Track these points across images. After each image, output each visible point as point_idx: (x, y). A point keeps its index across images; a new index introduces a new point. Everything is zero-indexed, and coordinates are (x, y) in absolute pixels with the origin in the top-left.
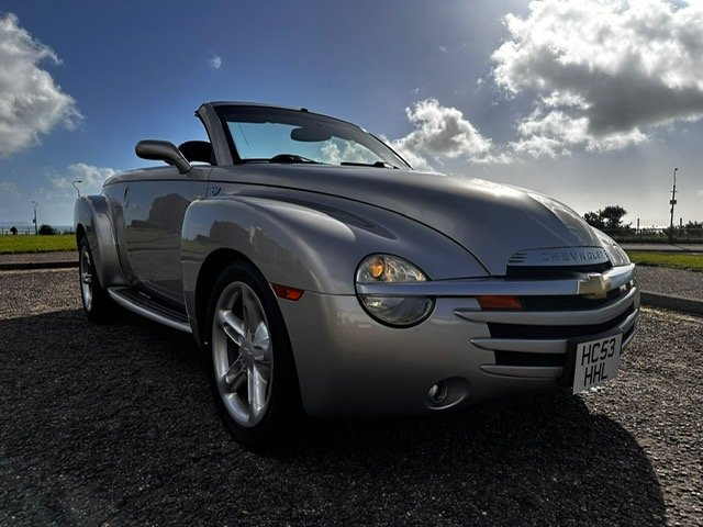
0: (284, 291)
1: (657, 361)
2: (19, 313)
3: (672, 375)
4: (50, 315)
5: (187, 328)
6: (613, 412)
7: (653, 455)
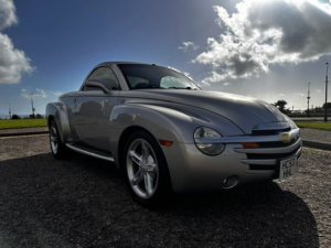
0: (164, 142)
1: (308, 169)
2: (21, 156)
3: (315, 174)
4: (36, 156)
5: (112, 159)
6: (292, 190)
7: (311, 205)
